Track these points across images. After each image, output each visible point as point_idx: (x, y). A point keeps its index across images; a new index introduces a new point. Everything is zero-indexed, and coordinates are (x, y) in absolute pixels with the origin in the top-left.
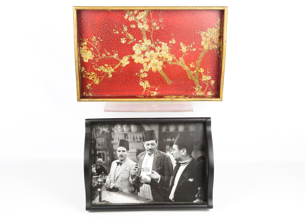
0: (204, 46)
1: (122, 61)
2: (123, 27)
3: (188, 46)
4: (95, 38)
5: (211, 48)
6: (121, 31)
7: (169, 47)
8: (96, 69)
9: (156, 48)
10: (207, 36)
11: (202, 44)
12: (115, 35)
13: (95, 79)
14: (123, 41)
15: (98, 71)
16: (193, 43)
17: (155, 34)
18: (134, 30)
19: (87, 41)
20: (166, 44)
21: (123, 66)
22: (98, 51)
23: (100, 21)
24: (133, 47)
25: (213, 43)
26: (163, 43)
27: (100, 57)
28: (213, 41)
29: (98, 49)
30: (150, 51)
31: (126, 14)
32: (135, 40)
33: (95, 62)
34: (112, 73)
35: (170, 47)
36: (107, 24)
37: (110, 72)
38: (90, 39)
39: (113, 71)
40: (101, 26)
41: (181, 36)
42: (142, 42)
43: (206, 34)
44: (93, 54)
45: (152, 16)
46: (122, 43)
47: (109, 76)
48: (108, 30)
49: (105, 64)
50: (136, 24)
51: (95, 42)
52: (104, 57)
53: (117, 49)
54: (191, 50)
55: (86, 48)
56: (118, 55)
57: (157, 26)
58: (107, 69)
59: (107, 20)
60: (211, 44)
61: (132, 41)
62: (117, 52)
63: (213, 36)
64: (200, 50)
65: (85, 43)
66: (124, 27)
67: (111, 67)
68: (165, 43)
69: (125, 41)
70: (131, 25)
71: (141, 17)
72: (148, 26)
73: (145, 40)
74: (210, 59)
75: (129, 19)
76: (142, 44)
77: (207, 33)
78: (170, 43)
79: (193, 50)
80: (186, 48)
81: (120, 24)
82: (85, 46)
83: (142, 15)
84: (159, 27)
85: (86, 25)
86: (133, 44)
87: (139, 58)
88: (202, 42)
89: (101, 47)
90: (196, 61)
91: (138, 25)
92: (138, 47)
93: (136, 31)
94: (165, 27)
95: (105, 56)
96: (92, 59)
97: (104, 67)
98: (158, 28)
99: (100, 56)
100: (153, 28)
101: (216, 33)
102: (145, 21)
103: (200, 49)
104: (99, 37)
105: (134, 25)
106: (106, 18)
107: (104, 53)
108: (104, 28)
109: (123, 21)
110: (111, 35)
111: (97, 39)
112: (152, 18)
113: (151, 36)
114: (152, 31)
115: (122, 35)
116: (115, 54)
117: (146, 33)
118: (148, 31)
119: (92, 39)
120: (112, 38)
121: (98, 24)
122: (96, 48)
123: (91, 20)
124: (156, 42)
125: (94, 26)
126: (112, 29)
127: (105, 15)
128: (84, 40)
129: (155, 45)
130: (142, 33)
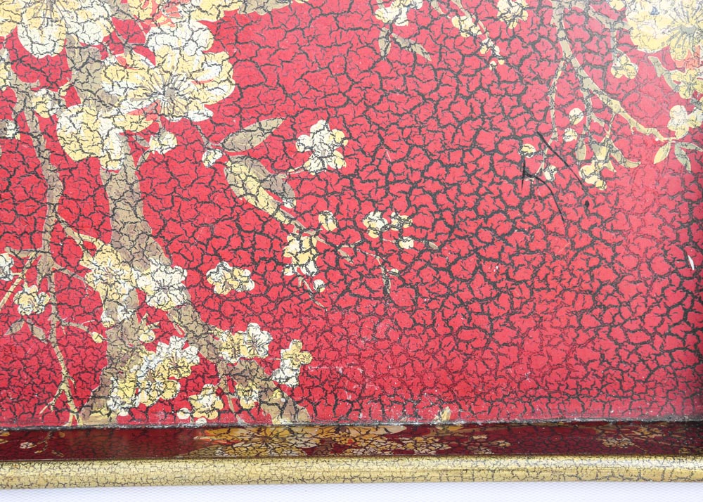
2: (323, 271)
4: (590, 175)
6: (339, 231)
12: (401, 203)
14: (323, 144)
17: (23, 209)
18: (216, 243)
19: (660, 138)
22: (565, 47)
23: (531, 323)
24: (228, 89)
29: (569, 70)
30: (68, 45)
31: (293, 382)
32: (211, 158)
36: (466, 295)
38: (632, 165)
40: (524, 274)
42: (147, 134)
44: (621, 16)
45: (56, 371)
46: (332, 124)
48: (464, 246)
50: (203, 294)
51: (591, 136)
53: (384, 68)
55: (676, 75)
56: (373, 7)
59: (465, 334)
61: (239, 140)
62: (382, 44)
65: (681, 121)
66: (312, 268)
69: (305, 140)
70: (250, 286)
71: (154, 360)
72: (94, 281)
75: (264, 337)
76: (145, 113)
81: (349, 300)
82: (684, 93)
83: (152, 374)
85: (657, 288)
89: (536, 89)
91: (188, 285)
92: (187, 87)
93: (202, 233)
100: (47, 262)
102: (119, 324)
104: (547, 176)
105: (218, 289)
106: (475, 344)
107: (513, 25)
108: (499, 261)
109: (321, 323)
110: (434, 196)
111: (569, 160)
112: (60, 356)
113: (64, 195)
114: (47, 236)
115: (334, 200)
116: (404, 16)
117: (105, 215)
118: (87, 238)
119: (618, 157)
120: (427, 168)
121: (550, 296)
122: (583, 73)
123: (612, 325)
124: (10, 134)
125: (587, 278)
126: (426, 256)
127: (482, 369)
128: (692, 146)
129: (18, 108)
130: (145, 219)
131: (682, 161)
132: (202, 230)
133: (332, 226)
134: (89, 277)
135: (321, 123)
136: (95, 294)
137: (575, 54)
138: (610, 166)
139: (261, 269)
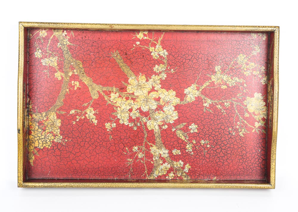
0: (56, 117)
1: (197, 93)
2: (193, 151)
3: (84, 117)
4: (241, 134)
5: (44, 114)
6: (196, 143)
7: (117, 117)
8: (242, 80)
9: (138, 115)
10: (51, 135)
11: (60, 120)
12: (207, 138)
13: (244, 62)
14: (193, 128)
16: (74, 123)
17: (140, 139)
18: (174, 145)
19: (253, 128)
20: (121, 122)
21: (195, 86)
22: (236, 111)
23: (231, 161)
24: (177, 118)
25: (40, 123)
26: (126, 123)
27: (234, 101)
28: (41, 126)
29: (237, 115)
30: (149, 109)
31: (187, 172)
32: (174, 130)
33: (243, 92)
34: (214, 73)
35: (115, 117)
36: (219, 156)
37: (219, 75)
38: (249, 132)
39: (213, 77)
40: (229, 152)
41: (95, 136)
42: (162, 125)
43: (53, 137)
44: (246, 106)
45: (144, 168)
46: (195, 124)
47: (220, 69)
48: (219, 147)
49: (226, 89)
50: (171, 155)
51: (241, 127)
52: (227, 100)
53: (205, 114)
54: (79, 111)
55: (256, 117)
56: (203, 103)
57: (136, 153)
58: (222, 80)
59: (219, 163)
60: (44, 122)
61: (179, 127)
62: (204, 110)
63: (40, 135)
64: (63, 110)
65: (257, 125)
66: (191, 150)
67: (215, 83)
68: (123, 124)
69: (190, 127)
70: (180, 153)
71: (162, 167)
72: (152, 152)
73: (157, 129)
75: (182, 163)
76: (162, 122)
77: (51, 140)
78: (115, 124)
79: (75, 112)
80: (87, 115)
81: (198, 156)
82: (257, 120)
83: (162, 170)
84: (133, 150)
85: (253, 155)
86: (177, 122)
87: (167, 99)
88: (59, 124)
89: (231, 118)
90: (69, 93)
91: (169, 153)
92: (170, 117)
93: (172, 143)
94: (124, 150)
95: (225, 104)
96: (248, 97)
97: (228, 84)
98: (135, 148)
99: (234, 103)
100: (144, 148)
101: (36, 139)
102: (156, 160)
103: (63, 113)
104: (233, 134)
105: (174, 154)
106: (221, 165)
107: (227, 107)
108: (225, 149)
109: (193, 160)
110: (213, 137)
111: (237, 131)
112: (145, 166)
113: (147, 136)
114: (144, 144)
115: (195, 138)
116: (208, 105)
117: (154, 140)
118: (151, 144)
119: (246, 131)
120: (212, 132)
121: (234, 156)
122: (240, 116)
123: (245, 162)
124: (138, 125)
125: (241, 153)
126: (212, 148)
127: (222, 170)
128: (259, 129)
129: (140, 120)
130: (161, 141)
131: (257, 132)
135: (193, 124)
136: (152, 154)
137: (238, 112)
139: (182, 150)
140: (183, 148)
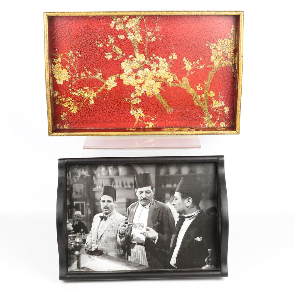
0: (215, 63)
1: (107, 83)
2: (108, 38)
3: (194, 63)
4: (71, 52)
5: (223, 65)
6: (106, 44)
7: (168, 64)
8: (73, 93)
9: (152, 65)
10: (218, 49)
11: (212, 60)
12: (97, 48)
13: (72, 107)
14: (109, 56)
15: (76, 95)
16: (201, 58)
17: (150, 47)
18: (123, 42)
19: (62, 57)
20: (165, 60)
21: (109, 88)
22: (76, 70)
23: (78, 30)
24: (122, 64)
25: (226, 58)
26: (161, 59)
27: (78, 78)
28: (226, 56)
29: (75, 67)
30: (143, 70)
31: (112, 21)
32: (124, 54)
33: (71, 84)
34: (94, 99)
35: (170, 64)
36: (88, 34)
37: (91, 97)
38: (66, 54)
39: (95, 96)
40: (80, 38)
41: (184, 48)
42: (133, 58)
43: (217, 47)
44: (69, 74)
45: (146, 23)
46: (107, 60)
47: (90, 102)
48: (89, 42)
49: (85, 87)
50: (125, 35)
51: (71, 58)
52: (83, 78)
53: (100, 67)
54: (197, 68)
55: (61, 66)
56: (102, 75)
57: (153, 36)
58: (88, 93)
59: (88, 29)
60: (223, 59)
61: (120, 57)
62: (101, 70)
63: (227, 49)
64: (209, 68)
65: (59, 60)
66: (110, 38)
67: (93, 91)
68: (163, 58)
69: (111, 57)
70: (119, 36)
71: (132, 25)
72: (140, 37)
73: (137, 54)
74: (223, 79)
75: (117, 28)
76: (133, 61)
77: (218, 45)
78: (170, 58)
79: (200, 67)
80: (191, 64)
81: (105, 34)
82: (59, 63)
83: (133, 23)
84: (155, 38)
85: (61, 35)
86: (121, 60)
87: (130, 78)
88: (212, 57)
89: (79, 64)
90: (205, 81)
91: (127, 36)
92: (127, 64)
94: (163, 38)
95: (85, 75)
96: (68, 81)
97: (83, 90)
98: (154, 39)
99: (78, 76)
100: (147, 39)
101: (230, 46)
102: (137, 30)
103: (209, 66)
104: (77, 52)
105: (123, 35)
106: (86, 27)
107: (83, 73)
108: (83, 39)
109: (108, 30)
110: (93, 49)
111: (74, 54)
112: (145, 25)
113: (144, 49)
114: (147, 43)
115: (107, 48)
116: (98, 74)
117: (139, 46)
118: (142, 43)
119: (68, 55)
120: (94, 53)
121: (76, 34)
122: (73, 66)
123: (67, 30)
124: (151, 57)
125: (71, 37)
126: (94, 40)
127: (85, 23)
128: (58, 56)
129: (150, 61)
130: (133, 46)
131: (59, 54)
132: (125, 44)
133: (107, 45)
134: (141, 37)
135: (109, 59)
136: (140, 35)
137: (74, 69)
138: (69, 53)
139: (117, 38)
140: (116, 40)
